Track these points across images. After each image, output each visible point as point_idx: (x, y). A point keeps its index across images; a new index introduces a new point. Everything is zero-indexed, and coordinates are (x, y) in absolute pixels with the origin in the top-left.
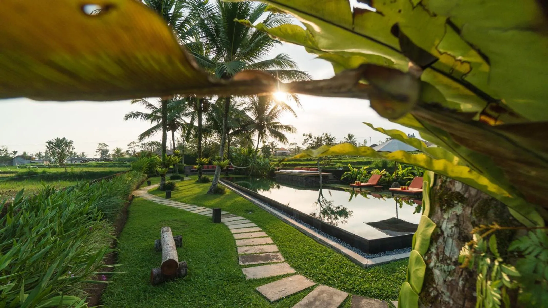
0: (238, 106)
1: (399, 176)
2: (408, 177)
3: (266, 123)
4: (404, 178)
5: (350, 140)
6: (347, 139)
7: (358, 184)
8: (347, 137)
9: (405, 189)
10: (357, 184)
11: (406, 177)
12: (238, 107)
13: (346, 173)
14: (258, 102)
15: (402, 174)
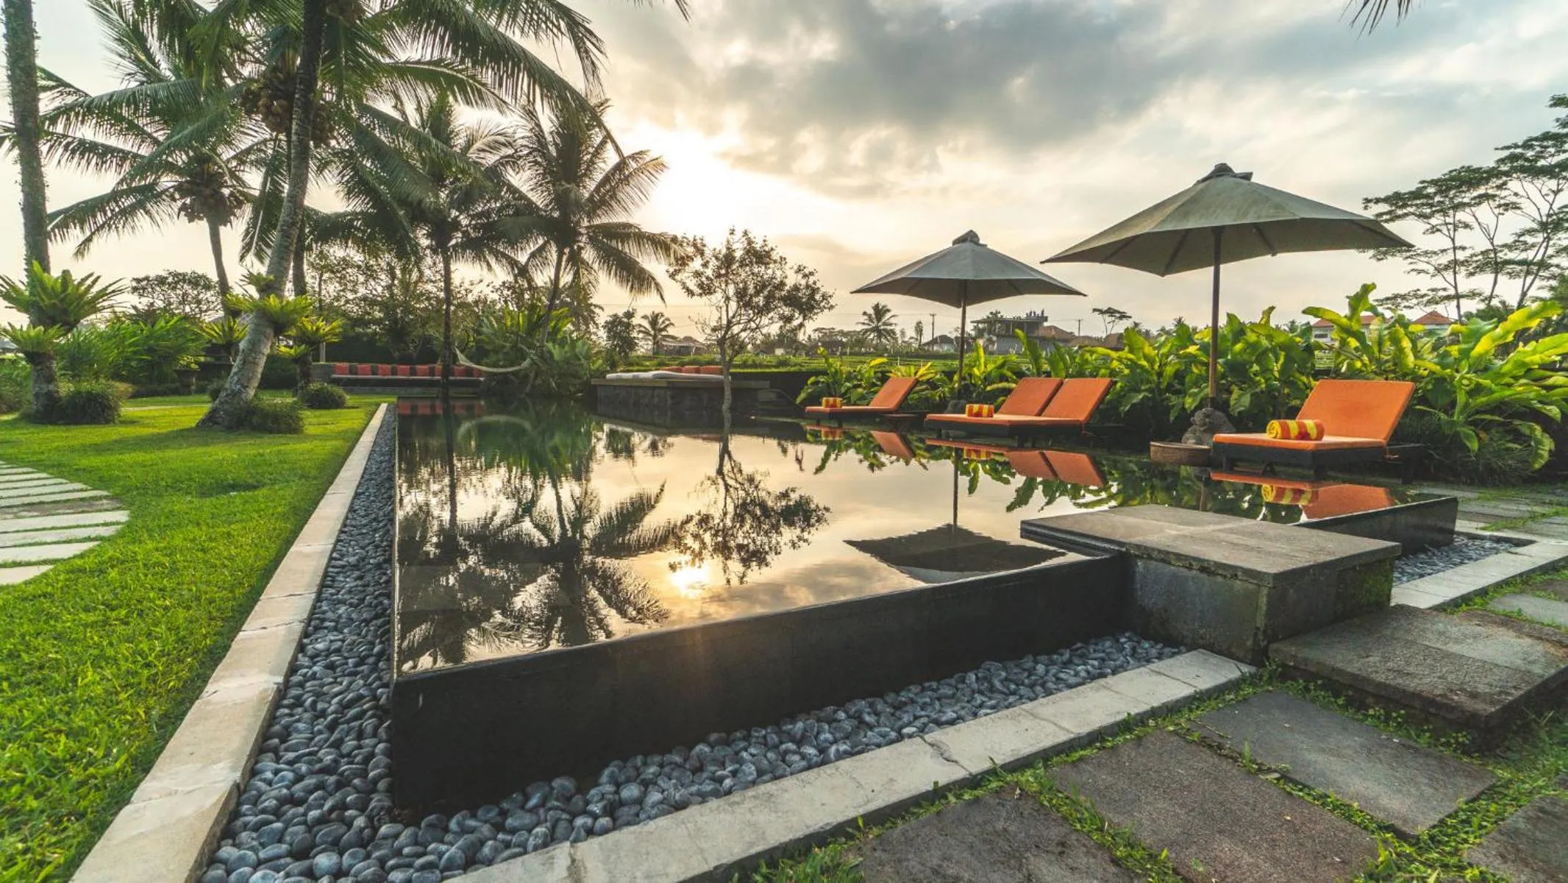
0: (484, 150)
1: (975, 385)
2: (1001, 385)
3: (585, 223)
4: (989, 388)
5: (879, 320)
6: (870, 316)
7: (834, 405)
8: (871, 312)
9: (979, 414)
10: (827, 405)
11: (995, 386)
12: (482, 155)
13: (813, 379)
14: (556, 144)
15: (985, 378)
